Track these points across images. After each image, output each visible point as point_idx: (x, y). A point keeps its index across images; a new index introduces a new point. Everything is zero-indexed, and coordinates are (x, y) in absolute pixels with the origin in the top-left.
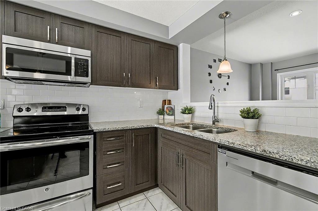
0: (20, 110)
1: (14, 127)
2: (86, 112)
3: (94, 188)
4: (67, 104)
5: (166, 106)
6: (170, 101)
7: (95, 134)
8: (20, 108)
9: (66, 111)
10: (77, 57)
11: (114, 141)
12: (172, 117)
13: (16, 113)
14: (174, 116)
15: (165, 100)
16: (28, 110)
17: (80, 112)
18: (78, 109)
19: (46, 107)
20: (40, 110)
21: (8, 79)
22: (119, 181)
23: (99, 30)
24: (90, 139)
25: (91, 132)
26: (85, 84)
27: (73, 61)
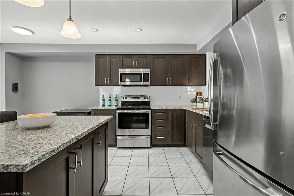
1: (122, 106)
2: (148, 100)
3: (151, 135)
4: (140, 96)
5: (198, 97)
6: (201, 93)
7: (152, 110)
8: (123, 98)
9: (140, 99)
10: (144, 73)
11: (161, 115)
12: (202, 105)
13: (122, 100)
14: (203, 104)
15: (198, 93)
16: (126, 98)
18: (145, 98)
19: (133, 97)
20: (130, 98)
21: (121, 86)
22: (163, 136)
23: (155, 57)
24: (149, 112)
25: (150, 109)
26: (147, 85)
27: (143, 75)
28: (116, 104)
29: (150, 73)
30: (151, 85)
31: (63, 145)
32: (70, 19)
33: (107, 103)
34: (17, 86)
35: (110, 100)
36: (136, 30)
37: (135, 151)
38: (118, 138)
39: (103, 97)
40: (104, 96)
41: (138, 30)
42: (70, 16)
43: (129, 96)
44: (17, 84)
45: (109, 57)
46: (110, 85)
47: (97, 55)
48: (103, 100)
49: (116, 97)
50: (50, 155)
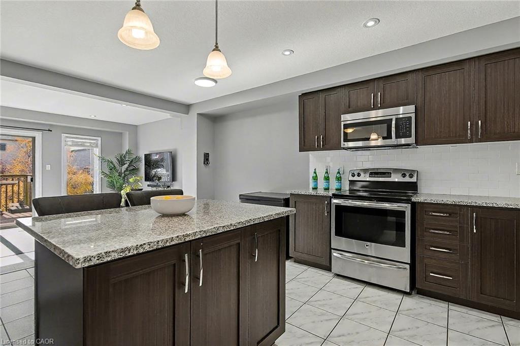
0: (353, 175)
1: (349, 190)
3: (412, 265)
4: (391, 169)
7: (413, 204)
8: (353, 173)
9: (390, 177)
10: (396, 119)
11: (441, 218)
13: (351, 178)
16: (359, 175)
17: (407, 179)
18: (404, 175)
19: (374, 173)
20: (368, 175)
21: (345, 149)
22: (449, 273)
23: (427, 74)
24: (406, 208)
25: (408, 201)
26: (408, 145)
27: (394, 122)
28: (339, 187)
29: (413, 116)
30: (418, 143)
31: (150, 245)
32: (216, 48)
33: (322, 184)
34: (209, 156)
35: (327, 179)
36: (365, 26)
37: (370, 290)
38: (335, 254)
39: (315, 173)
40: (315, 170)
41: (371, 23)
42: (217, 44)
43: (365, 171)
44: (208, 154)
45: (322, 96)
46: (325, 148)
47: (304, 96)
48: (315, 179)
49: (339, 173)
50: (121, 254)
